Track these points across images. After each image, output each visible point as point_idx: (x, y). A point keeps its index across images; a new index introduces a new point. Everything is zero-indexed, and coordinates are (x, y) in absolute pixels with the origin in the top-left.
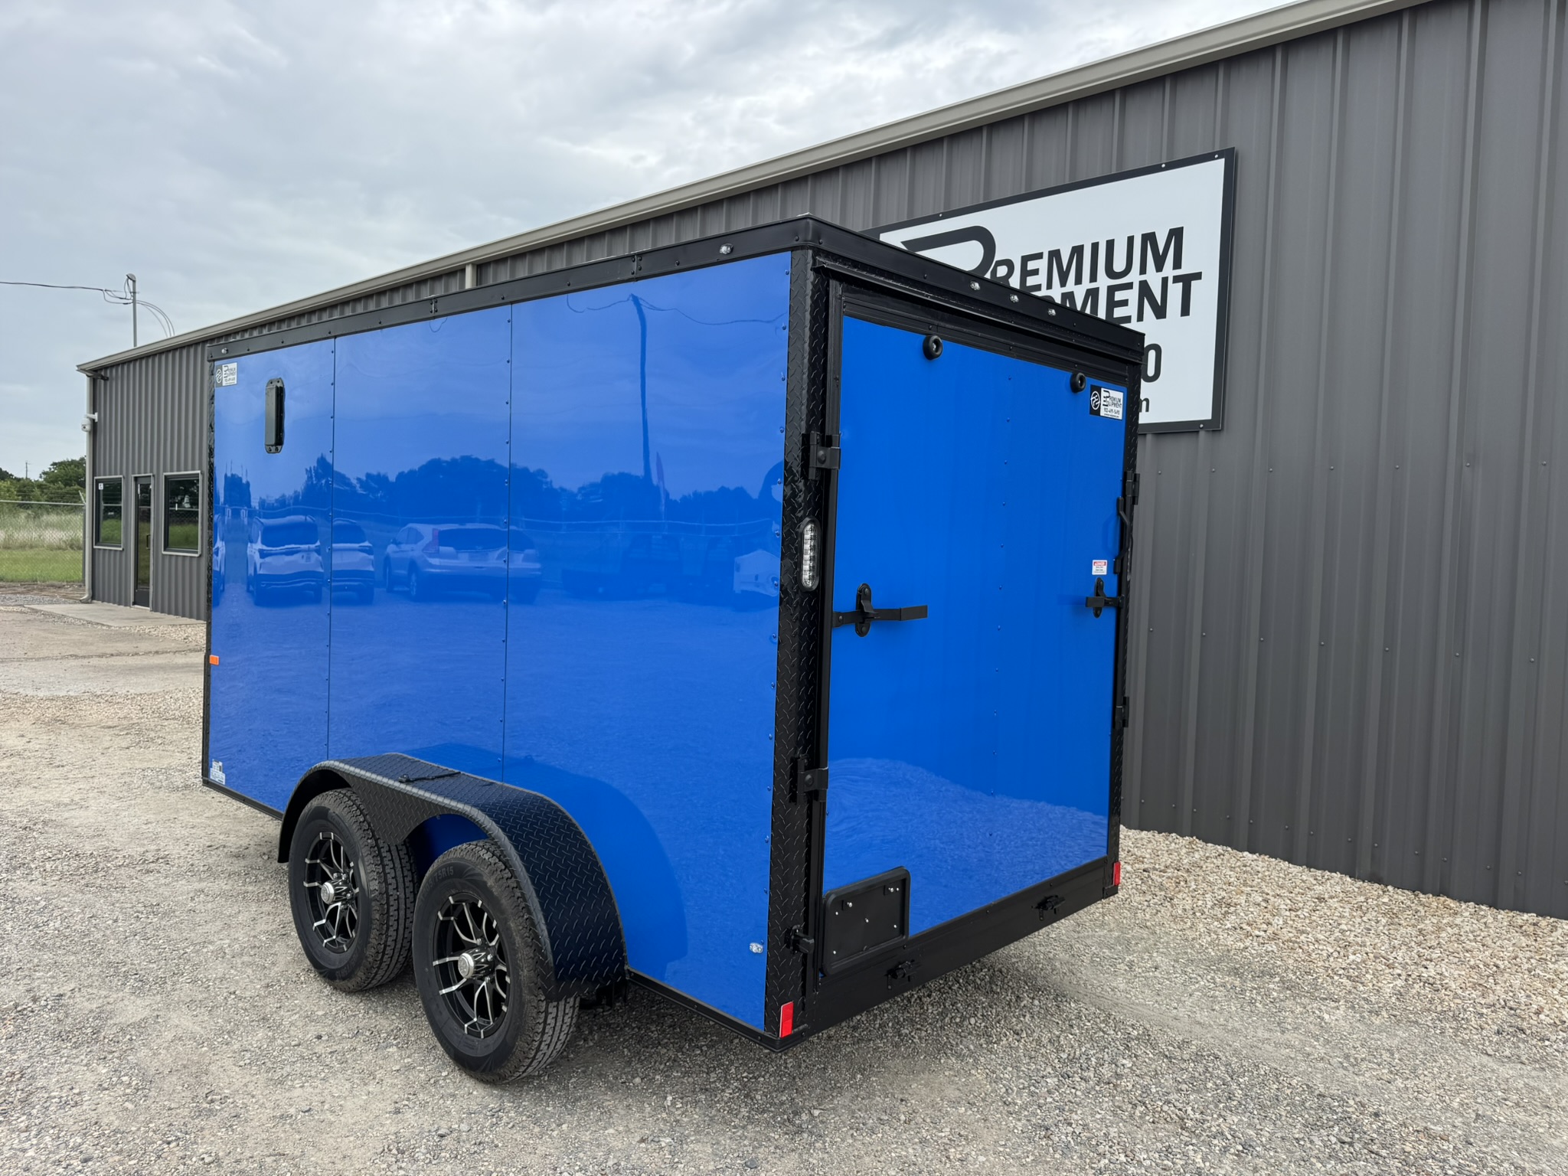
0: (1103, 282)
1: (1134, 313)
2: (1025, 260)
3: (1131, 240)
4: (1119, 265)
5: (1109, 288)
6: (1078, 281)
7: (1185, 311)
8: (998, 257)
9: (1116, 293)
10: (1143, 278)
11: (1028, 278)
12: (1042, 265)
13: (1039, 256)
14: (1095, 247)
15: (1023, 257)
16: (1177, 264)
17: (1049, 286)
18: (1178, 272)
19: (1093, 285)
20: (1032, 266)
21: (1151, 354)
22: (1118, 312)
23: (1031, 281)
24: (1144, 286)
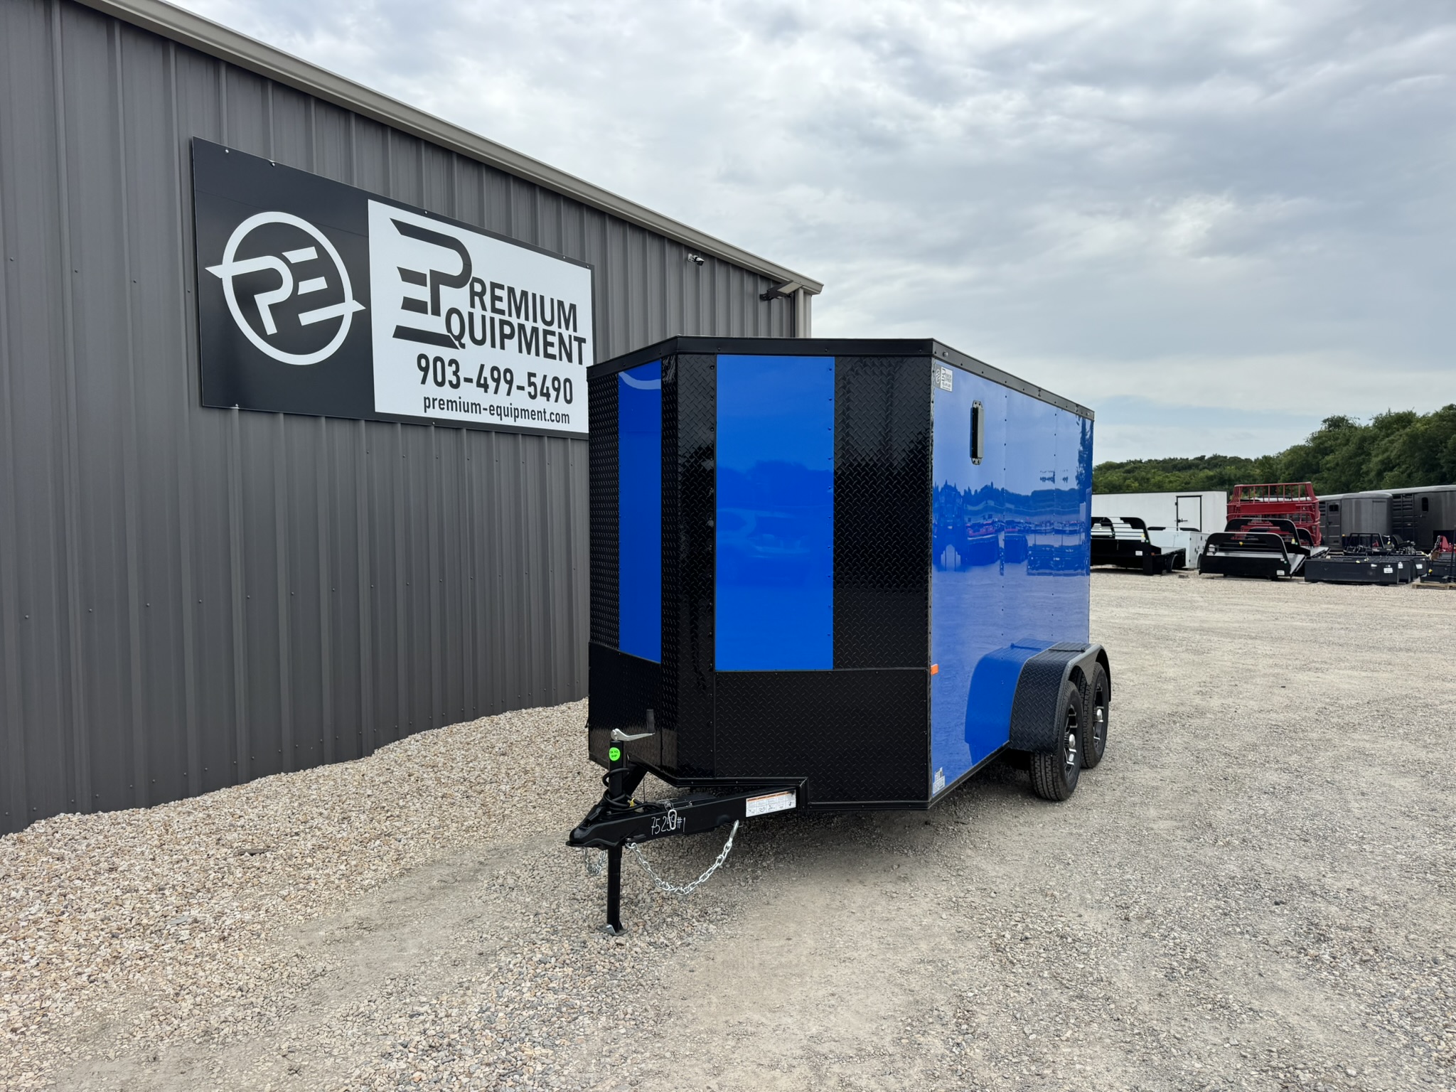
0: (541, 326)
1: (557, 352)
2: (494, 286)
3: (552, 300)
4: (548, 318)
5: (544, 330)
6: (527, 319)
7: (580, 362)
8: (474, 274)
9: (548, 336)
10: (560, 331)
11: (497, 302)
12: (504, 294)
13: (501, 287)
14: (534, 296)
15: (492, 282)
16: (575, 330)
17: (510, 315)
18: (577, 335)
19: (535, 325)
20: (498, 292)
21: (568, 384)
22: (550, 350)
23: (498, 305)
24: (560, 335)
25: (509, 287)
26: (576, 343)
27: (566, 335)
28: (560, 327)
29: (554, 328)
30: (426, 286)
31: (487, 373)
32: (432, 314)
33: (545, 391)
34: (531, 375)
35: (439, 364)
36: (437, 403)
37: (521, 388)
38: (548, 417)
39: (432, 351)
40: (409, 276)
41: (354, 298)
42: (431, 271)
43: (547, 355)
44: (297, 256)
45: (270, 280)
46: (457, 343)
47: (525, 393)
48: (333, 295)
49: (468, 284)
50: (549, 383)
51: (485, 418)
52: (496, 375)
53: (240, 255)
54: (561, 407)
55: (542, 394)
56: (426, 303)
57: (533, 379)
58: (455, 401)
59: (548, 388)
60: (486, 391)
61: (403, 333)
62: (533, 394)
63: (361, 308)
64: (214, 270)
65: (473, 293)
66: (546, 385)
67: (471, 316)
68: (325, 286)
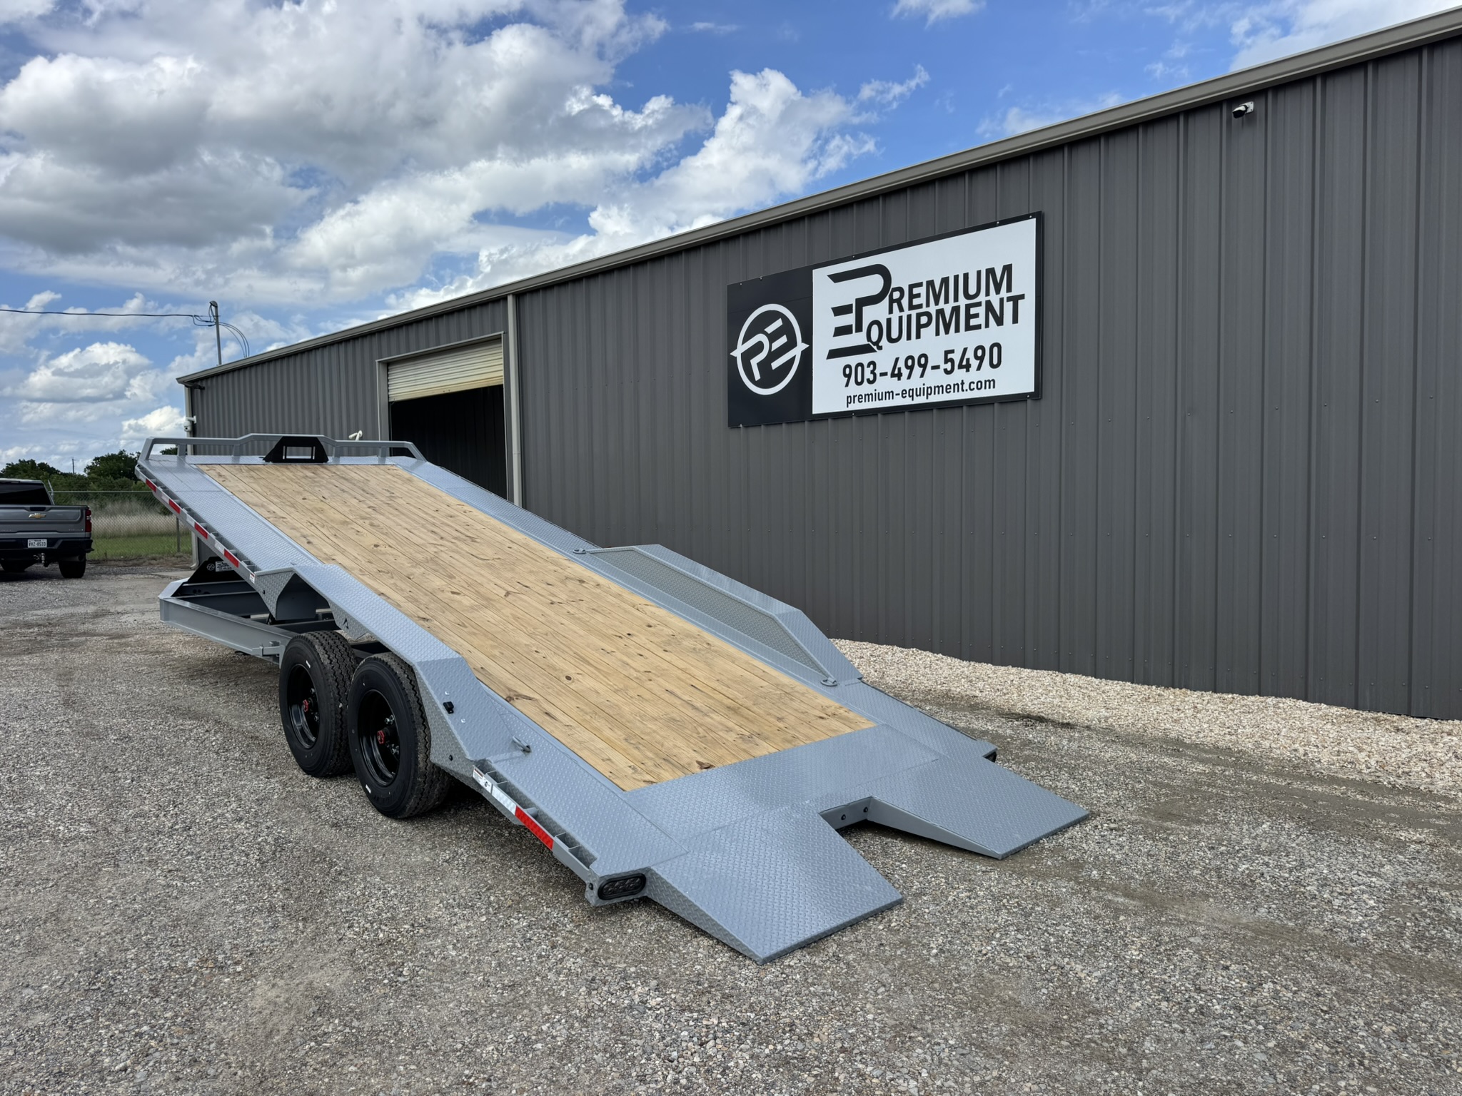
0: (963, 302)
1: (983, 322)
2: (911, 287)
3: (979, 273)
4: (972, 291)
5: (967, 306)
6: (947, 301)
7: (1015, 320)
8: (893, 286)
10: (988, 298)
11: (914, 300)
12: (922, 290)
13: (920, 285)
14: (956, 277)
15: (909, 285)
16: (1009, 289)
17: (928, 305)
18: (1010, 294)
19: (956, 304)
20: (916, 291)
21: (995, 349)
22: (973, 322)
23: (916, 302)
24: (989, 304)
25: (927, 282)
26: (1011, 302)
27: (995, 299)
28: (988, 294)
29: (982, 298)
30: (852, 312)
31: (901, 364)
32: (856, 332)
33: (964, 363)
34: (947, 353)
35: (860, 368)
36: (856, 398)
37: (934, 368)
38: (966, 386)
39: (853, 360)
40: (839, 311)
41: (803, 341)
42: (857, 300)
43: (968, 328)
44: (770, 329)
45: (758, 347)
46: (875, 348)
47: (941, 370)
48: (791, 344)
49: (888, 297)
50: (970, 354)
51: (898, 401)
52: (910, 363)
53: (744, 341)
54: (987, 372)
55: (961, 366)
56: (851, 325)
57: (950, 356)
58: (872, 394)
59: (968, 360)
60: (899, 379)
61: (834, 354)
62: (949, 369)
63: (806, 346)
64: (733, 354)
65: (892, 301)
66: (966, 357)
67: (889, 321)
68: (786, 340)
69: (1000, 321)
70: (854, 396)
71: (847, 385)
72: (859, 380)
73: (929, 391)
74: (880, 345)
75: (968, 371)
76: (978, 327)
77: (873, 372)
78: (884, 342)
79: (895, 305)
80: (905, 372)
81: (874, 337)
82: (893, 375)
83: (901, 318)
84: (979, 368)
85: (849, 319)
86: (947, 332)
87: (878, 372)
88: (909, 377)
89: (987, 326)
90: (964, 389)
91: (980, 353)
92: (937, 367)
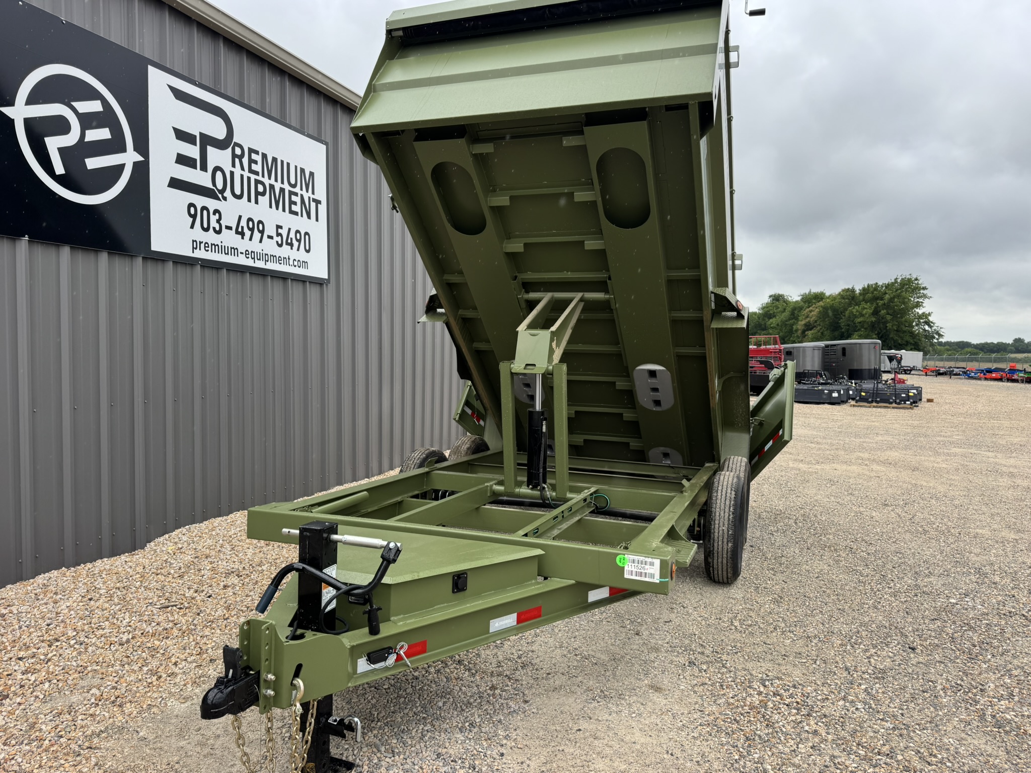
0: (287, 188)
1: (299, 210)
2: (251, 151)
3: (296, 167)
4: (293, 181)
5: (289, 191)
6: (276, 180)
7: (317, 220)
8: (235, 140)
9: (293, 196)
10: (302, 192)
12: (258, 158)
13: (257, 153)
14: (282, 162)
15: (249, 148)
16: (313, 193)
17: (263, 176)
18: (315, 197)
19: (282, 186)
20: (254, 156)
21: (307, 237)
22: (294, 208)
23: (254, 167)
24: (302, 196)
25: (262, 153)
26: (314, 204)
27: (306, 196)
28: (301, 189)
29: (297, 189)
30: (196, 145)
31: (243, 223)
32: (201, 169)
33: (289, 241)
34: (279, 227)
35: (205, 212)
36: (202, 245)
39: (200, 201)
40: (182, 135)
41: (134, 151)
42: (201, 134)
43: (292, 212)
46: (220, 196)
47: (273, 242)
48: (115, 145)
49: (231, 148)
50: (292, 235)
51: (241, 260)
52: (251, 225)
53: (31, 102)
54: (302, 255)
55: (287, 244)
56: (196, 160)
57: (280, 231)
58: (218, 245)
59: (291, 239)
60: (243, 238)
61: (175, 183)
62: (280, 243)
63: (141, 159)
64: (6, 110)
65: (234, 156)
66: (290, 237)
67: (232, 173)
68: (109, 137)
69: (309, 217)
70: (201, 243)
71: (192, 227)
72: (205, 226)
73: (267, 258)
74: (225, 195)
75: (292, 249)
76: (296, 213)
77: (218, 221)
78: (228, 193)
79: (237, 160)
80: (248, 233)
81: (220, 185)
82: (237, 232)
83: (242, 176)
84: (298, 250)
85: (193, 151)
86: (277, 208)
87: (224, 223)
88: (251, 239)
89: (302, 216)
90: (291, 264)
91: (298, 235)
92: (270, 237)
